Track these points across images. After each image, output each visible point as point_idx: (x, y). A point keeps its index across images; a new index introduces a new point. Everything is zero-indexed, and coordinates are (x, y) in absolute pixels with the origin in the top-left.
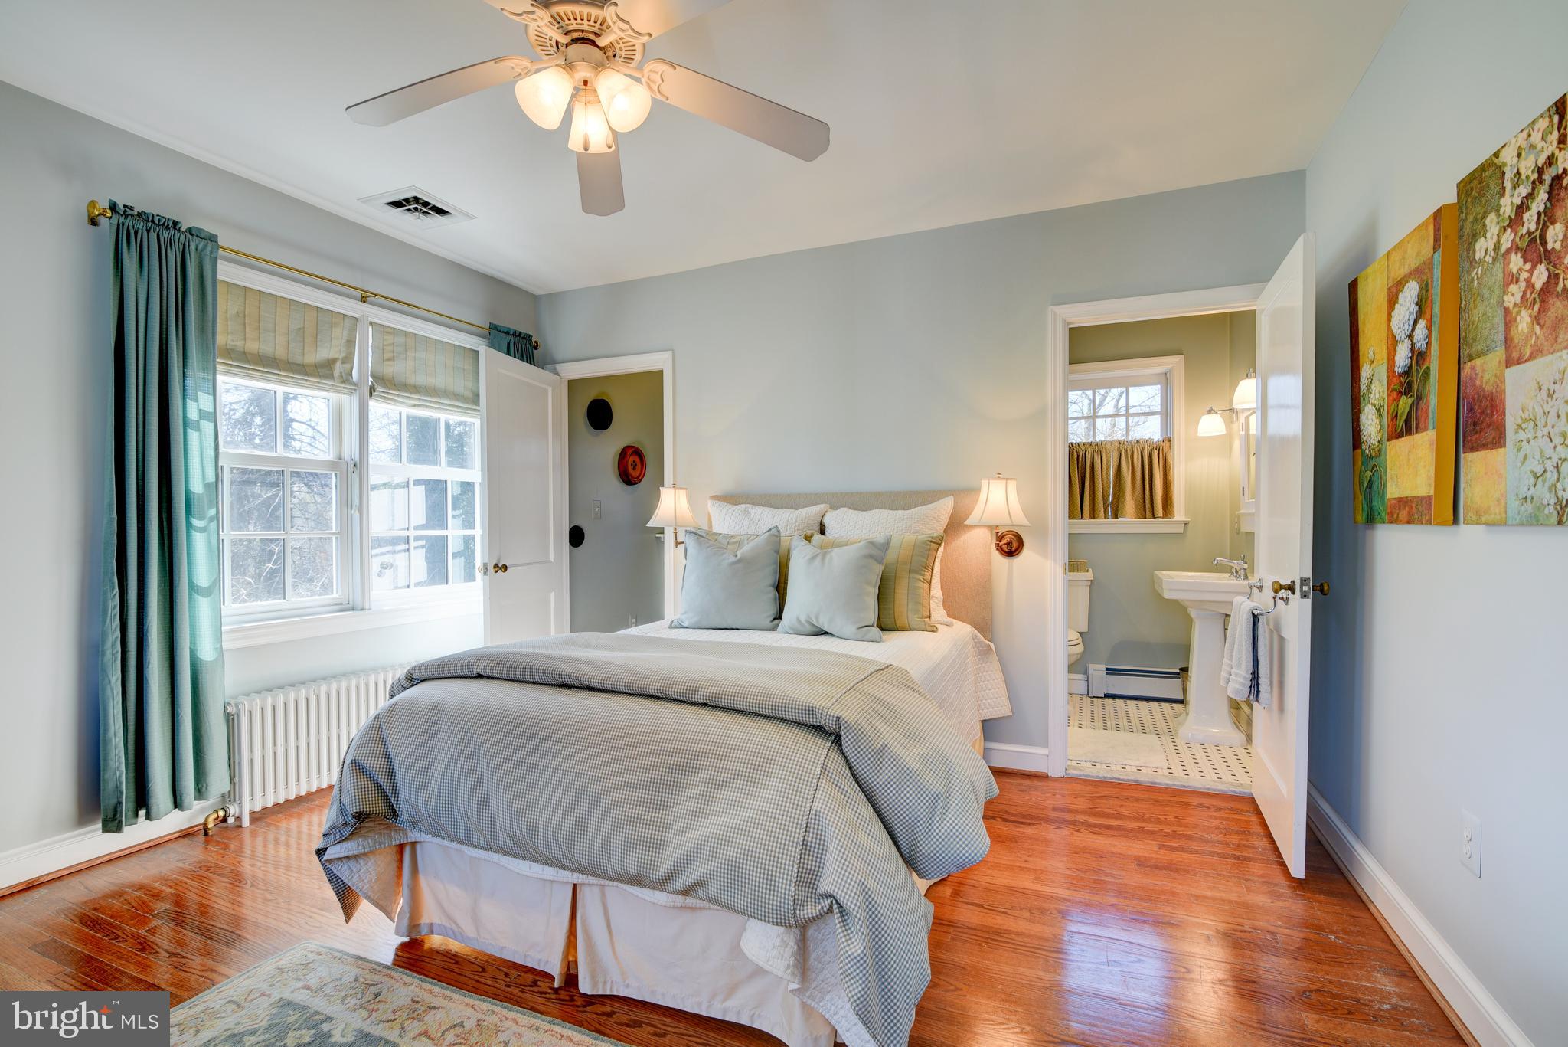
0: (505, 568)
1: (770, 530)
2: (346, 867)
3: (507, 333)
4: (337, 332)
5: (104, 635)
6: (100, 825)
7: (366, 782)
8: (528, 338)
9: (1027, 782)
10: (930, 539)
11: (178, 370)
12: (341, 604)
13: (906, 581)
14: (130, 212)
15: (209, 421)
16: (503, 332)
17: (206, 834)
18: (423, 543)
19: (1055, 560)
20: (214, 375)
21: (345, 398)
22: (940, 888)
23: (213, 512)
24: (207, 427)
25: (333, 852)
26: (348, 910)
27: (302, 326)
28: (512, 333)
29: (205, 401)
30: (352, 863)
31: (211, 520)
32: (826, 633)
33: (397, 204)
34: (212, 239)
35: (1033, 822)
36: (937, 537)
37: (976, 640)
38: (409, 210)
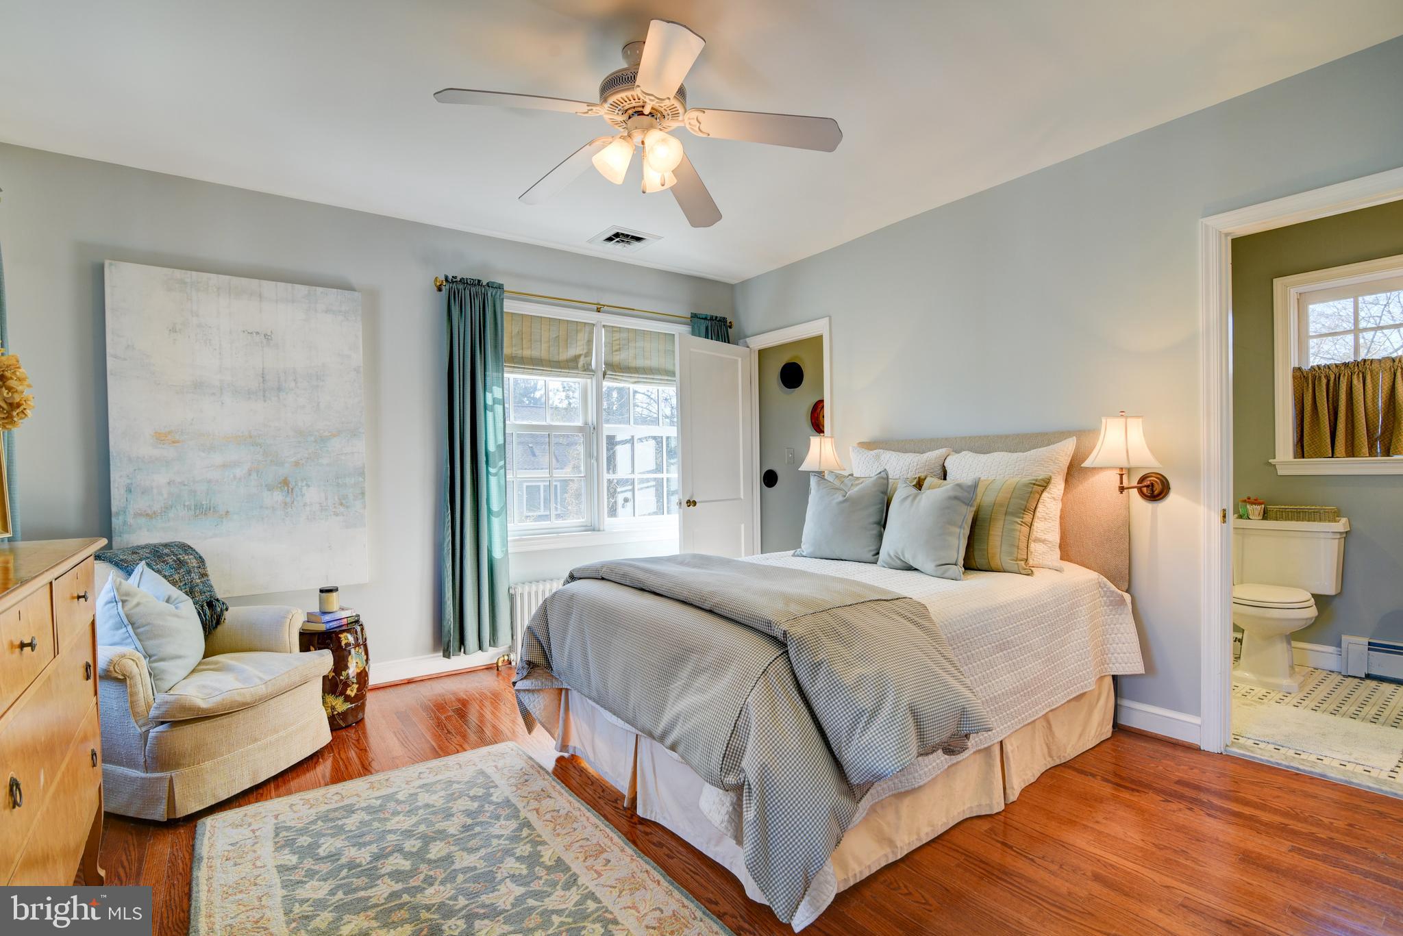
0: (695, 503)
1: (880, 473)
2: (527, 697)
3: (706, 319)
4: (580, 336)
5: (444, 539)
6: (441, 654)
7: (535, 643)
8: (723, 320)
9: (1169, 751)
10: (1034, 482)
11: (481, 372)
12: (586, 526)
13: (1001, 523)
14: (454, 280)
15: (500, 404)
16: (702, 319)
17: (498, 670)
18: (653, 483)
19: (1209, 507)
20: (503, 375)
21: (589, 381)
22: (979, 822)
23: (502, 463)
24: (499, 408)
25: (519, 685)
26: (530, 728)
27: (558, 334)
28: (709, 318)
29: (497, 392)
30: (530, 694)
31: (501, 467)
32: (916, 569)
33: (610, 239)
34: (500, 287)
35: (1140, 789)
36: (1043, 480)
37: (1105, 589)
38: (617, 241)
